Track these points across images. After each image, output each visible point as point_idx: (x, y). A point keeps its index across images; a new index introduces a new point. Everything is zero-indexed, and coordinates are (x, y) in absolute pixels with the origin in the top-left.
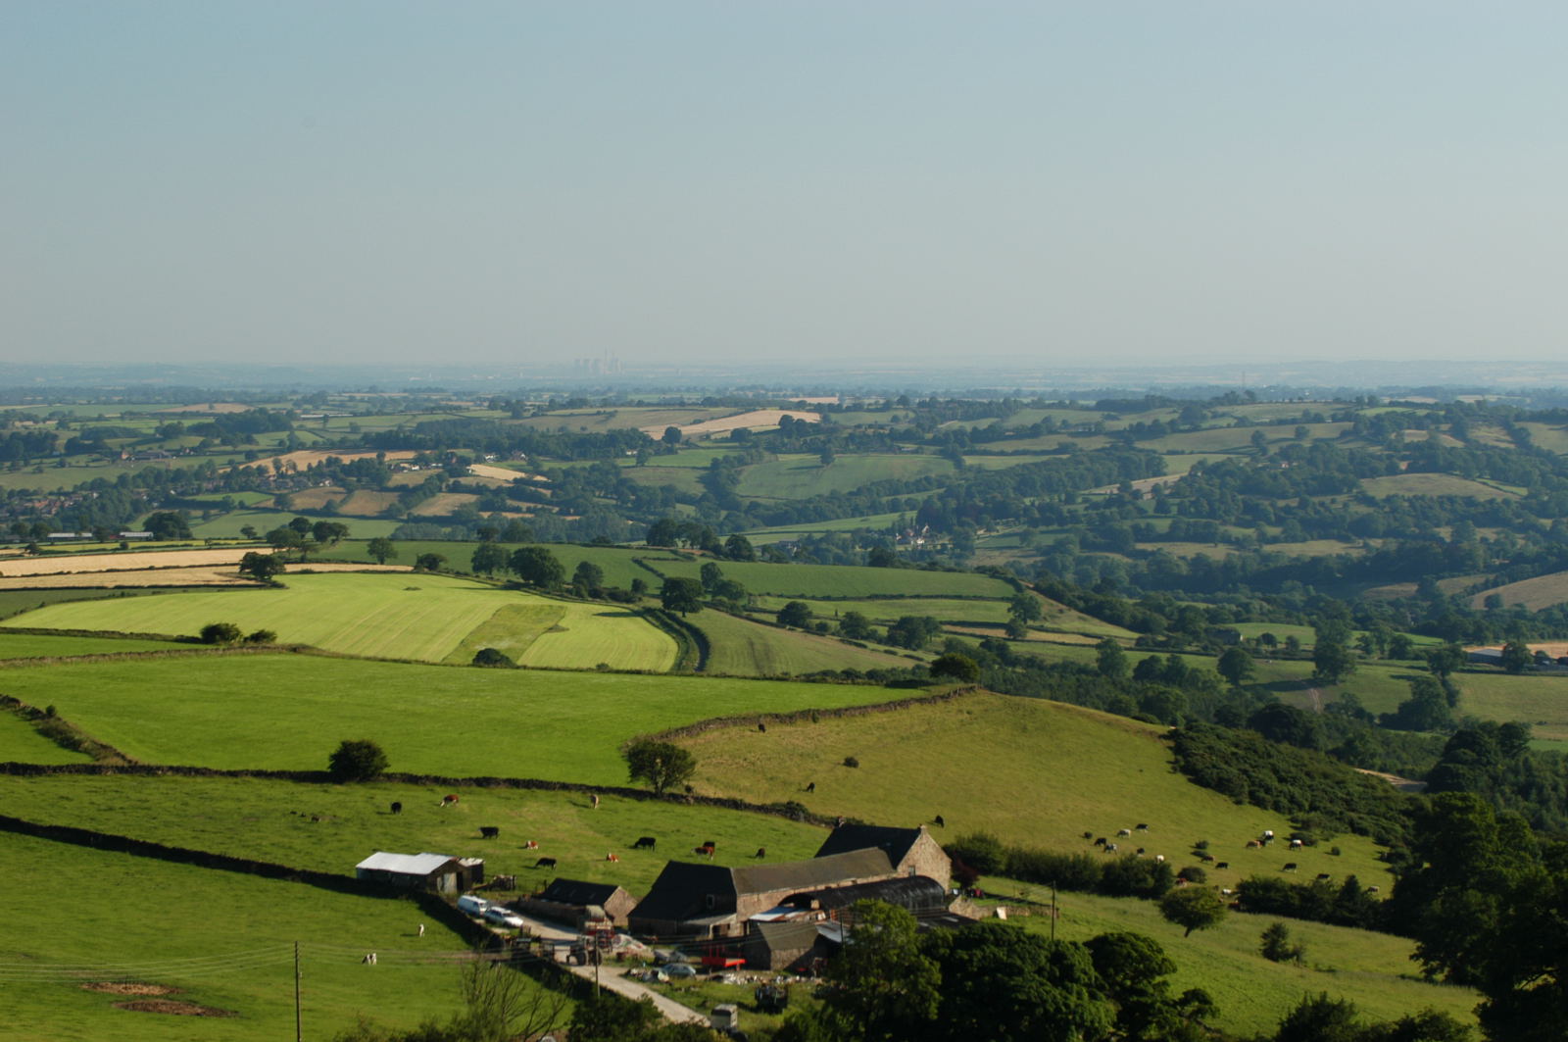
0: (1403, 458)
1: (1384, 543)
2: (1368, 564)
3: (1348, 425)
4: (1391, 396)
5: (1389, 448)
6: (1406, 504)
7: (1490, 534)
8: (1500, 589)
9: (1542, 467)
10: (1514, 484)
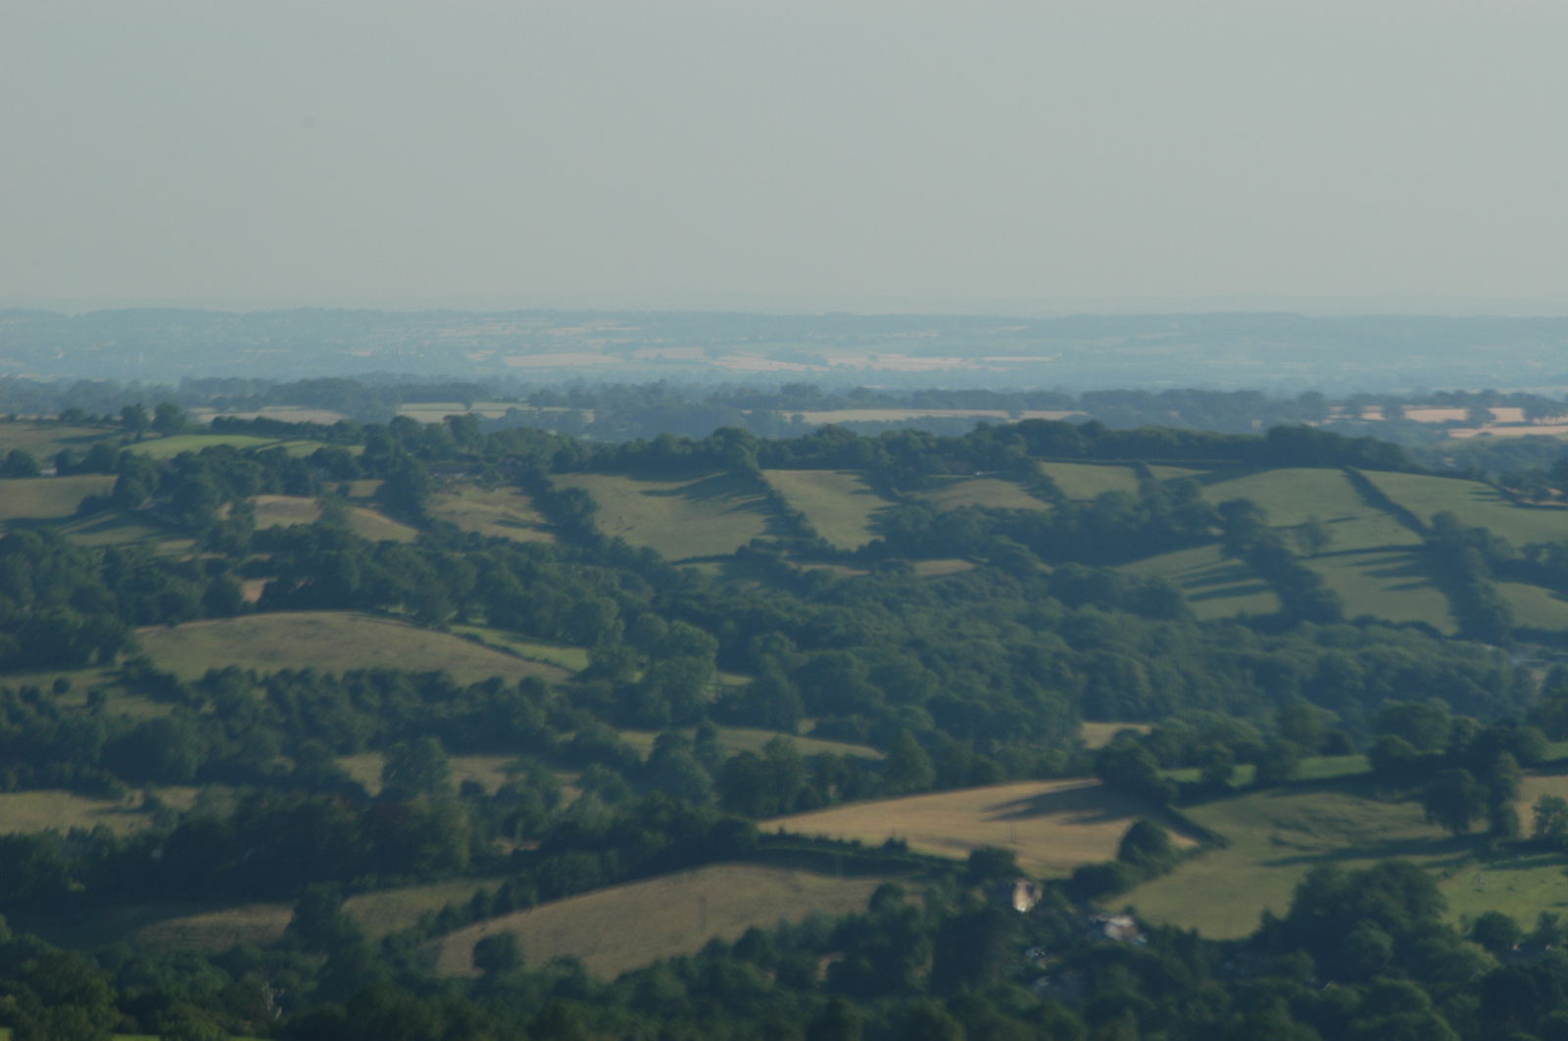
0: (252, 572)
1: (201, 800)
2: (157, 854)
3: (101, 483)
4: (219, 404)
5: (215, 541)
6: (260, 694)
7: (488, 772)
8: (514, 921)
9: (626, 593)
10: (549, 638)
